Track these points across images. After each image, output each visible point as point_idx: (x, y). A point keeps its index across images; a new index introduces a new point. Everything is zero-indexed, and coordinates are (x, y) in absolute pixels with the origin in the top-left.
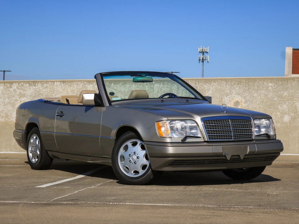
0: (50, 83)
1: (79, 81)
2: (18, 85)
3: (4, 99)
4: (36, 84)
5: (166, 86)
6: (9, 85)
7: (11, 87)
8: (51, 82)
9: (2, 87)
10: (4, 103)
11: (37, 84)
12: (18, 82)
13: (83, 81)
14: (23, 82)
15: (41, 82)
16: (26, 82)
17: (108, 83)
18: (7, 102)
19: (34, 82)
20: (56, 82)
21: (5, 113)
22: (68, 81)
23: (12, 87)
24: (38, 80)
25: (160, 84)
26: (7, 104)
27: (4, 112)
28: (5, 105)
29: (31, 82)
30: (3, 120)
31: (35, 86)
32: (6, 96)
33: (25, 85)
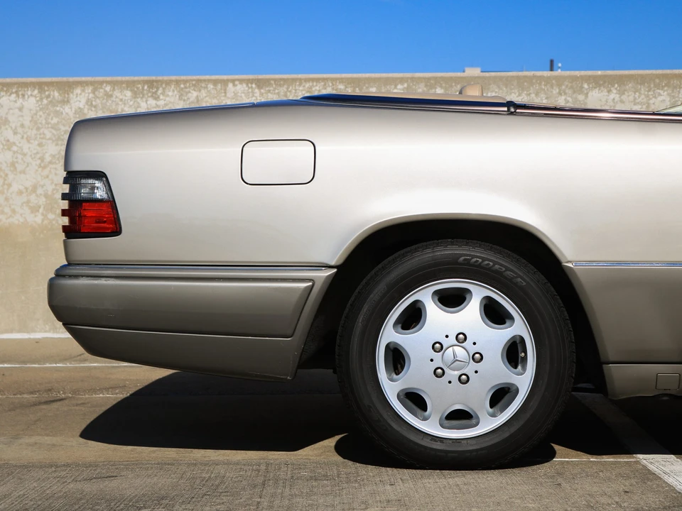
0: (211, 86)
1: (318, 80)
2: (91, 95)
3: (40, 145)
4: (158, 89)
5: (631, 98)
6: (56, 94)
7: (66, 102)
8: (215, 82)
9: (32, 100)
10: (42, 159)
11: (164, 89)
12: (92, 83)
13: (333, 80)
14: (108, 83)
15: (178, 82)
16: (122, 82)
17: (422, 85)
18: (53, 156)
19: (151, 84)
20: (234, 85)
21: (46, 196)
22: (275, 80)
23: (68, 101)
24: (166, 78)
25: (609, 91)
26: (50, 162)
27: (40, 191)
28: (44, 168)
29: (139, 82)
30: (39, 219)
31: (157, 98)
32: (48, 135)
33: (117, 93)
